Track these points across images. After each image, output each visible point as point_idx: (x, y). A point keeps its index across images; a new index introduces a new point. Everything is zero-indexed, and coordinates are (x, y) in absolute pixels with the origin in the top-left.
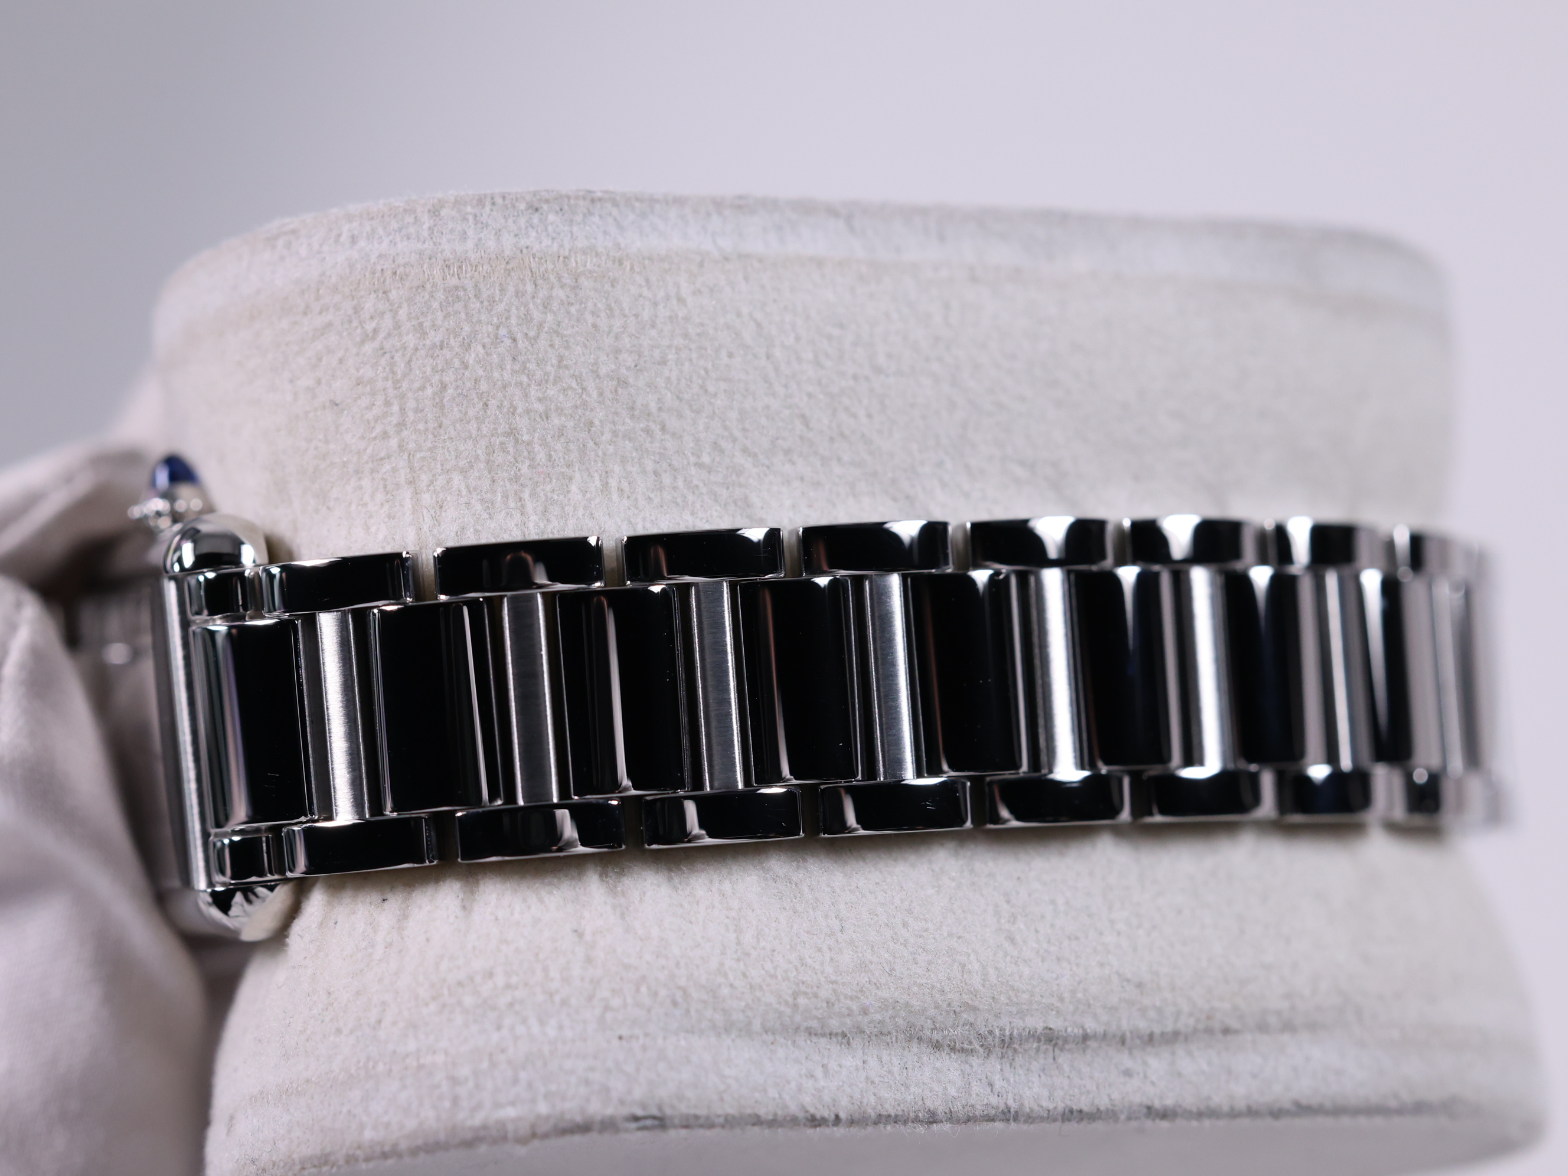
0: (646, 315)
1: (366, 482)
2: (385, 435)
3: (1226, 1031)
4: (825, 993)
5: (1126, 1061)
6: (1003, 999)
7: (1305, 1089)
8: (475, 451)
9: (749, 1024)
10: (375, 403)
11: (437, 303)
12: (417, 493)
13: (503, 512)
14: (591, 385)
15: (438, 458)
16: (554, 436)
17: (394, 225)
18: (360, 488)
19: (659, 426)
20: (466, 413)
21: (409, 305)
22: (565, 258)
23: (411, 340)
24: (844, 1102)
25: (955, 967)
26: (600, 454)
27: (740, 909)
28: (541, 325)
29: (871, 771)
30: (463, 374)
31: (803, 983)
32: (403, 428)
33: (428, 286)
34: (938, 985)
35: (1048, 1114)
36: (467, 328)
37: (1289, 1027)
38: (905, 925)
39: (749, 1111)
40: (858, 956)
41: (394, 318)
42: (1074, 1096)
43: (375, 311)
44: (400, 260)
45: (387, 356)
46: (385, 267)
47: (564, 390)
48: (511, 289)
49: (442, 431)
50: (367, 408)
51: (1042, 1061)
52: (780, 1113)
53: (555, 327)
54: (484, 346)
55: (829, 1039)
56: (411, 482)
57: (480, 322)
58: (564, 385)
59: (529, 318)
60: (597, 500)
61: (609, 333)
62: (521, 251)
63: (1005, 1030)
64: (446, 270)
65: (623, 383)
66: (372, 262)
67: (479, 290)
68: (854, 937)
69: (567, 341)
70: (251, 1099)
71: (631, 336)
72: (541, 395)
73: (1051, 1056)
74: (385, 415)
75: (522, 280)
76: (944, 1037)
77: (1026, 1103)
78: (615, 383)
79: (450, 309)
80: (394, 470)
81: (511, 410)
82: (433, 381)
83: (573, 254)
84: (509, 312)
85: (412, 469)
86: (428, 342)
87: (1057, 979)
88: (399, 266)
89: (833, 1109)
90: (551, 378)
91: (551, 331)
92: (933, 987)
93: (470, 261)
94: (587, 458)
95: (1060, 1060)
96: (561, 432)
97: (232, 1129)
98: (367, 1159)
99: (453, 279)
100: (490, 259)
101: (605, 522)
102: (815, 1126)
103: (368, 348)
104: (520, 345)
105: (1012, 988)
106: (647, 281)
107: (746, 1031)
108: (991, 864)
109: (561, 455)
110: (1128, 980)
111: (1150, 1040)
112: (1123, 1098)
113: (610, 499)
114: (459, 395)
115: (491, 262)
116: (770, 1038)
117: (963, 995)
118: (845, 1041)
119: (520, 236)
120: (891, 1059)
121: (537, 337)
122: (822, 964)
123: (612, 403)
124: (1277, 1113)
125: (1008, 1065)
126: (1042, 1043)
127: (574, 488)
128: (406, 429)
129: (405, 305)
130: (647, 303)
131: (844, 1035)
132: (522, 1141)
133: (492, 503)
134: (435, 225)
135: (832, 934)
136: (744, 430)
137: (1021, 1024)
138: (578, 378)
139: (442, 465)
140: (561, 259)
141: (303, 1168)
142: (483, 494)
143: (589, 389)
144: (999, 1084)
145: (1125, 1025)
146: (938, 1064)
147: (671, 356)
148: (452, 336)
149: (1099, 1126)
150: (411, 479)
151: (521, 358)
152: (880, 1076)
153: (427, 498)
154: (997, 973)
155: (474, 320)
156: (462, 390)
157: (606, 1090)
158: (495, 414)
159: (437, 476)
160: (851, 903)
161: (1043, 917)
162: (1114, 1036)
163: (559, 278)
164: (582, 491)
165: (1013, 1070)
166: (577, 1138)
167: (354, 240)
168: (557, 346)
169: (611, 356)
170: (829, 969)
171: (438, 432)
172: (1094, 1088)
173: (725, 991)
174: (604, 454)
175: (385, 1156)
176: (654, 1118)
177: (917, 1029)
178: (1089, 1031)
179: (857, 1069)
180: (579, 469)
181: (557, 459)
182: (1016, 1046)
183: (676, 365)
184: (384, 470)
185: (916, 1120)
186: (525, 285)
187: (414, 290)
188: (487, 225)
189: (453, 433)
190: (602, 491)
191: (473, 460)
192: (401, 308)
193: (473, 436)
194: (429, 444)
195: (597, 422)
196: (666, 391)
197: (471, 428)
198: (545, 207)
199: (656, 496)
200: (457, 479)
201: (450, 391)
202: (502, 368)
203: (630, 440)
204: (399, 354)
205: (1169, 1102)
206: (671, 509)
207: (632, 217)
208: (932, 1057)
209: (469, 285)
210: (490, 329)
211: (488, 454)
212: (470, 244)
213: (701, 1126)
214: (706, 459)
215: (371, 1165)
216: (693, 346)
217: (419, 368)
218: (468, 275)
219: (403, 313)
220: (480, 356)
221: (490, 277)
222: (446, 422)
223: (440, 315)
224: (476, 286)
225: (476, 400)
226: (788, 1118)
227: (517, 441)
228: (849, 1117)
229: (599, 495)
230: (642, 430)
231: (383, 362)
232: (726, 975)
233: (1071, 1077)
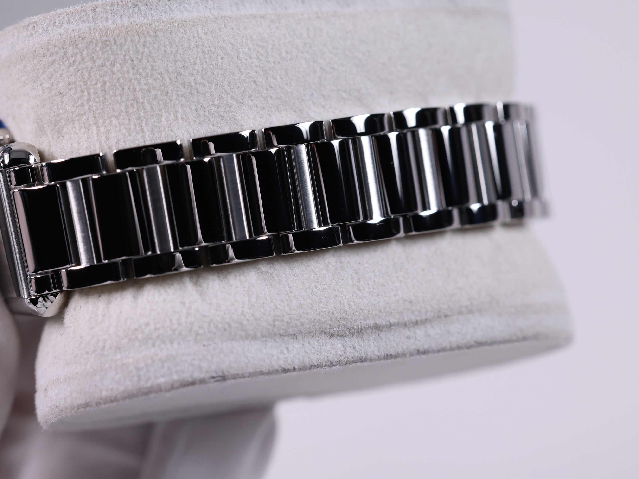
0: (186, 45)
1: (76, 125)
2: (83, 105)
3: (446, 316)
4: (286, 319)
5: (407, 332)
6: (358, 314)
7: (479, 336)
8: (121, 108)
9: (256, 335)
10: (77, 91)
11: (99, 48)
12: (98, 128)
13: (135, 132)
14: (166, 76)
15: (106, 112)
16: (153, 99)
17: (77, 17)
18: (75, 127)
19: (196, 91)
20: (115, 92)
21: (87, 50)
22: (150, 24)
23: (89, 64)
24: (297, 362)
25: (337, 303)
26: (173, 104)
27: (249, 287)
28: (143, 53)
29: (300, 227)
30: (113, 76)
31: (277, 315)
32: (90, 101)
33: (94, 41)
34: (331, 311)
35: (378, 357)
36: (112, 57)
37: (470, 312)
38: (316, 287)
39: (258, 370)
40: (298, 302)
41: (81, 55)
42: (388, 349)
43: (73, 53)
44: (82, 31)
45: (80, 71)
46: (75, 34)
47: (155, 79)
48: (129, 39)
49: (106, 101)
50: (74, 94)
51: (374, 336)
52: (271, 369)
53: (149, 53)
54: (120, 64)
55: (288, 337)
56: (95, 123)
57: (117, 54)
58: (155, 77)
59: (138, 51)
60: (173, 124)
61: (172, 53)
62: (132, 23)
63: (359, 326)
64: (101, 34)
65: (179, 74)
66: (70, 33)
67: (116, 41)
68: (296, 294)
69: (154, 59)
70: (53, 381)
71: (180, 54)
72: (146, 82)
73: (377, 334)
74: (82, 96)
75: (133, 35)
76: (335, 331)
77: (369, 354)
78: (176, 74)
79: (104, 50)
80: (88, 119)
81: (134, 90)
82: (100, 81)
83: (153, 22)
84: (129, 49)
85: (95, 117)
86: (97, 65)
87: (378, 303)
88: (81, 34)
89: (292, 365)
90: (149, 75)
91: (147, 55)
92: (329, 312)
93: (111, 29)
94: (167, 107)
95: (381, 335)
96: (156, 97)
97: (46, 394)
98: (105, 403)
99: (104, 37)
100: (119, 28)
101: (177, 132)
102: (286, 373)
103: (72, 69)
104: (135, 62)
105: (361, 309)
106: (185, 31)
107: (254, 337)
108: (348, 258)
109: (156, 106)
110: (406, 300)
111: (416, 323)
112: (408, 348)
113: (178, 123)
114: (112, 85)
115: (119, 29)
116: (264, 339)
117: (342, 314)
118: (295, 337)
119: (131, 17)
120: (314, 342)
121: (141, 59)
122: (284, 307)
123: (175, 83)
124: (469, 347)
125: (361, 340)
126: (373, 329)
127: (163, 119)
128: (91, 101)
129: (85, 50)
130: (186, 40)
131: (294, 335)
132: (168, 391)
133: (130, 129)
134: (95, 16)
135: (287, 294)
136: (231, 89)
137: (365, 323)
138: (161, 74)
139: (107, 115)
140: (149, 25)
141: (78, 409)
142: (126, 125)
143: (165, 78)
144: (357, 347)
145: (406, 319)
146: (333, 342)
147: (198, 61)
148: (106, 61)
149: (399, 359)
150: (95, 122)
151: (136, 68)
152: (310, 350)
153: (102, 129)
154: (354, 303)
155: (115, 53)
156: (113, 83)
157: (200, 368)
158: (128, 92)
159: (106, 120)
160: (294, 280)
161: (370, 278)
162: (402, 323)
163: (148, 33)
164: (166, 120)
165: (363, 341)
166: (190, 388)
167: (61, 24)
168: (150, 62)
169: (173, 63)
170: (287, 309)
171: (105, 102)
172: (396, 345)
173: (245, 322)
174: (174, 104)
175: (112, 401)
176: (221, 376)
177: (324, 329)
178: (392, 323)
179: (300, 348)
180: (164, 112)
181: (155, 108)
182: (363, 332)
183: (200, 65)
184: (83, 119)
185: (326, 366)
186: (134, 37)
187: (88, 43)
188: (116, 14)
189: (111, 102)
190: (175, 120)
191: (120, 112)
192: (84, 51)
193: (119, 102)
194: (101, 107)
195: (170, 91)
196: (197, 76)
197: (118, 98)
198: (140, 4)
199: (197, 119)
200: (114, 121)
201: (108, 84)
202: (128, 72)
203: (184, 97)
204: (85, 70)
205: (426, 347)
206: (204, 125)
207: (176, 5)
208: (330, 339)
209: (111, 39)
210: (122, 57)
211: (126, 109)
212: (110, 22)
213: (240, 378)
214: (216, 102)
215: (107, 405)
216: (207, 56)
217: (94, 76)
218: (111, 35)
219: (85, 53)
220: (119, 68)
221: (120, 35)
222: (107, 97)
223: (100, 53)
224: (114, 39)
225: (119, 87)
226: (275, 371)
227: (137, 102)
228: (299, 368)
229: (174, 121)
230: (189, 93)
231: (79, 74)
232: (245, 316)
233: (386, 341)
